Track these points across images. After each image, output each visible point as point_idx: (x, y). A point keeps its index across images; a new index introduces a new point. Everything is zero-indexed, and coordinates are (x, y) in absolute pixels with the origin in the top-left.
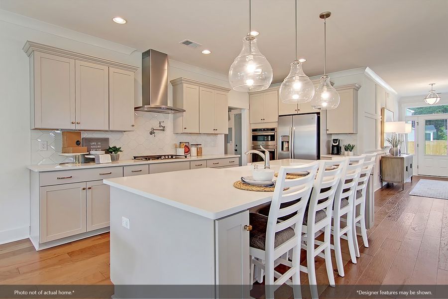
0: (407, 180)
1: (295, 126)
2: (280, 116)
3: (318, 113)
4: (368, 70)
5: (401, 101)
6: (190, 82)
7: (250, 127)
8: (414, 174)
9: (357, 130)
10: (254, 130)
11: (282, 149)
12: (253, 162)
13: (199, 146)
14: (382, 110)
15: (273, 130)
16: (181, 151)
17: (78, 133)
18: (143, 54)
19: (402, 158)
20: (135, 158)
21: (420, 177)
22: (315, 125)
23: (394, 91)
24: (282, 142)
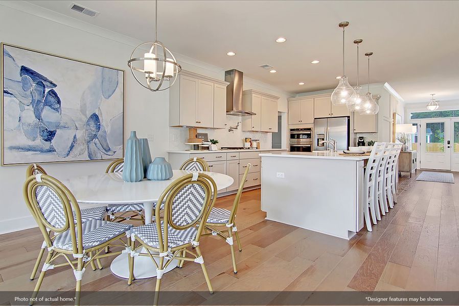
0: (413, 171)
1: (330, 126)
2: (315, 119)
3: (349, 117)
4: (386, 85)
5: (406, 106)
6: (256, 92)
7: (288, 127)
8: (418, 168)
9: (378, 130)
10: (291, 130)
11: (318, 145)
12: (291, 151)
13: (258, 142)
14: (394, 115)
15: (309, 129)
16: (248, 145)
17: (196, 128)
18: (226, 72)
19: (410, 153)
20: (222, 148)
21: (422, 170)
22: (347, 126)
23: (402, 99)
24: (318, 139)
